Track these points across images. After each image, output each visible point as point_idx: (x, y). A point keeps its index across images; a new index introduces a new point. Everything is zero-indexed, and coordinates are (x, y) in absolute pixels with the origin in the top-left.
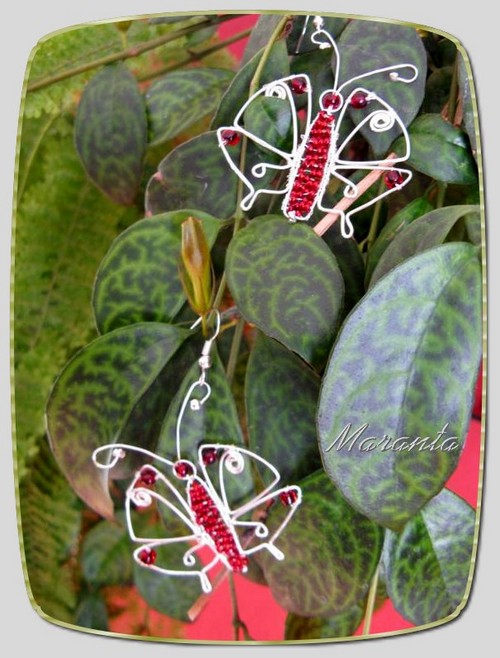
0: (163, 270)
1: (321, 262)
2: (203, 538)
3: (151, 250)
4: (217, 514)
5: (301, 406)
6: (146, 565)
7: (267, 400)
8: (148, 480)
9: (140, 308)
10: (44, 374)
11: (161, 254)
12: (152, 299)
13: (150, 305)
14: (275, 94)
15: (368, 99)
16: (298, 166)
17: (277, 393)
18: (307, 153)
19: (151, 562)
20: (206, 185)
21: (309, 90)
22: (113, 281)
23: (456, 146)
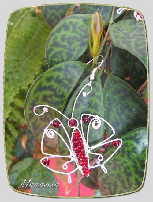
0: (79, 37)
2: (74, 157)
3: (74, 27)
4: (82, 147)
5: (126, 103)
6: (45, 166)
7: (112, 99)
8: (56, 126)
9: (66, 51)
10: (10, 95)
11: (78, 30)
12: (72, 47)
13: (71, 51)
17: (116, 97)
19: (48, 165)
20: (98, 10)
22: (57, 38)
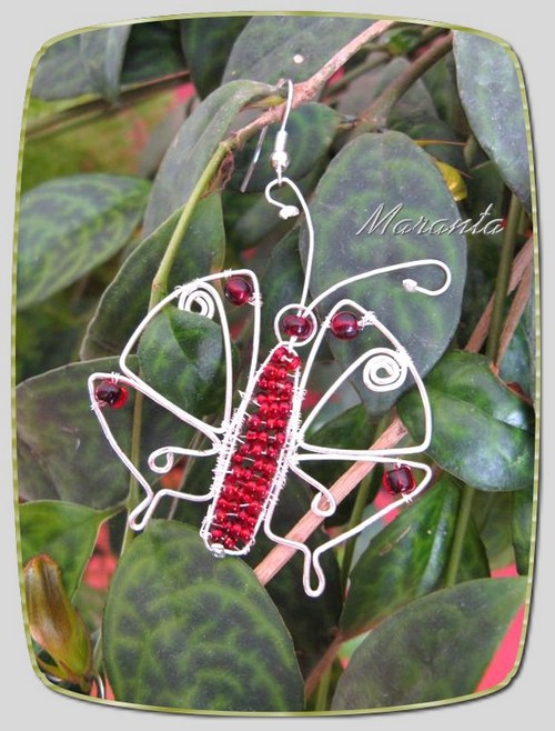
1: (265, 646)
14: (196, 307)
15: (361, 323)
16: (232, 451)
18: (247, 427)
20: (79, 442)
21: (256, 301)
23: (510, 427)
